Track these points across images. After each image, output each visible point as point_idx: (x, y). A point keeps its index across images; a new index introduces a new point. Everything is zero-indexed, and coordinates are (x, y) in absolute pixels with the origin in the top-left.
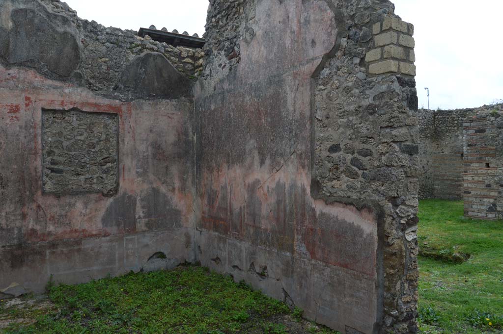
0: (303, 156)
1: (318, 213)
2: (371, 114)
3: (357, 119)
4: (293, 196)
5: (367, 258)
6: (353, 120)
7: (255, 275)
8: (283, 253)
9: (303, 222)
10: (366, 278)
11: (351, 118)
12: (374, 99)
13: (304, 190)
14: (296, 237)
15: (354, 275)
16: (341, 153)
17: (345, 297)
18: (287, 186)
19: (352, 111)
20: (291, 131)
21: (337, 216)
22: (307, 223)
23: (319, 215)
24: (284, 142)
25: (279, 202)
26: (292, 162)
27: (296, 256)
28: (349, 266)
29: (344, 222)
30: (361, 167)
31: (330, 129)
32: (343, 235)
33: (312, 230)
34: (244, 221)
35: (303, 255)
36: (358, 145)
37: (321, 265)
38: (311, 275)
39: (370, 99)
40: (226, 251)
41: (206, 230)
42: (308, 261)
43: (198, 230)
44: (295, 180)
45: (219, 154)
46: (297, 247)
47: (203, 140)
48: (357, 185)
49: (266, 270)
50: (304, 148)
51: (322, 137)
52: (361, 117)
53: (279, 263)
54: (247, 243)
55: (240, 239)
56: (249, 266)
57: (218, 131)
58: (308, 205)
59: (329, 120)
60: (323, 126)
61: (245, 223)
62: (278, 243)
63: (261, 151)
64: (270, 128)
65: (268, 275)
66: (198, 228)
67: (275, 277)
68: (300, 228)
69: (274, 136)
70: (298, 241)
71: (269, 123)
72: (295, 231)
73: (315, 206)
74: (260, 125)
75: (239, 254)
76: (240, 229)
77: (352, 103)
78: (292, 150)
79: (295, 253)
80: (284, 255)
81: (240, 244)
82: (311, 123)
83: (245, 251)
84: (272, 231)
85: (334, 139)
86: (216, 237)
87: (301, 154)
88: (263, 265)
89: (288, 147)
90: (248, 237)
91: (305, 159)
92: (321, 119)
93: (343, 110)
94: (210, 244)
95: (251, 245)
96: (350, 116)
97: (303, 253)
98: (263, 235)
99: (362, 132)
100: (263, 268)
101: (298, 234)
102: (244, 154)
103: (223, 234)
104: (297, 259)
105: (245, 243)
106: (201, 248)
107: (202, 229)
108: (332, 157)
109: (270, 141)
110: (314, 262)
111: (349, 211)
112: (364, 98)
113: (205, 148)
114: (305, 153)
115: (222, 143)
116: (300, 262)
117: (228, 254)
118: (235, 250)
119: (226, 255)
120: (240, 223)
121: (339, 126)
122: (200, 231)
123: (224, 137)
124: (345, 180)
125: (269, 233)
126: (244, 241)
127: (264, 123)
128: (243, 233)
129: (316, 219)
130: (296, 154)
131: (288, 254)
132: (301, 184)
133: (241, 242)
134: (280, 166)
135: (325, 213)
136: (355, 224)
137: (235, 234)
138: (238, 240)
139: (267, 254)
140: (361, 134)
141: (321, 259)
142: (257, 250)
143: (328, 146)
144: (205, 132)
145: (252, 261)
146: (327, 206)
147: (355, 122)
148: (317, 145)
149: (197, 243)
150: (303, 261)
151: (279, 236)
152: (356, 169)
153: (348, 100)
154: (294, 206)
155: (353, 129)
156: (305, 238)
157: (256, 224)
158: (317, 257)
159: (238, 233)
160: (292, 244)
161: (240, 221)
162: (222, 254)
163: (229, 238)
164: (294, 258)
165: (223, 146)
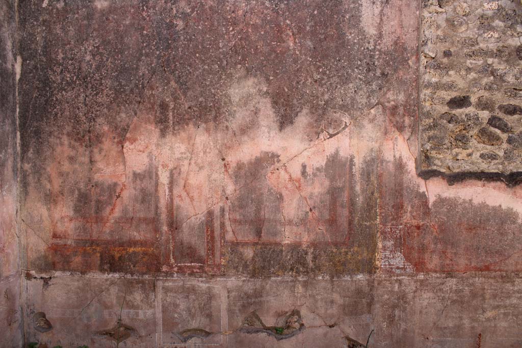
0: (401, 110)
1: (432, 199)
3: (499, 63)
4: (373, 178)
6: (493, 63)
8: (348, 278)
9: (397, 218)
11: (490, 61)
13: (400, 166)
14: (380, 245)
15: (501, 277)
16: (470, 110)
17: (484, 312)
18: (358, 162)
19: (492, 51)
20: (370, 68)
21: (471, 200)
22: (407, 218)
23: (435, 202)
24: (351, 85)
25: (334, 193)
26: (372, 121)
27: (380, 275)
28: (492, 267)
29: (484, 206)
30: (505, 128)
31: (451, 72)
32: (482, 226)
33: (418, 227)
34: (223, 237)
35: (398, 271)
36: (500, 98)
37: (437, 278)
38: (414, 297)
40: (154, 305)
41: (70, 273)
42: (410, 278)
43: (35, 278)
44: (380, 151)
45: (127, 105)
46: (383, 261)
47: (54, 73)
48: (499, 153)
49: (295, 318)
50: (401, 97)
51: (437, 83)
52: (507, 61)
53: (336, 296)
54: (233, 279)
55: (207, 274)
56: (239, 321)
57: (120, 56)
58: (410, 189)
59: (451, 58)
60: (438, 67)
61: (224, 242)
62: (331, 263)
63: (282, 100)
64: (310, 59)
65: (302, 325)
66: (33, 272)
67: (323, 323)
68: (391, 228)
69: (324, 73)
70: (385, 250)
71: (310, 50)
72: (379, 234)
73: (425, 190)
74: (280, 51)
75: (204, 305)
76: (208, 255)
77: (493, 40)
78: (374, 101)
79: (377, 271)
80: (349, 279)
81: (207, 285)
82: (418, 60)
83: (227, 295)
84: (314, 245)
85: (460, 89)
86: (113, 283)
87: (395, 108)
88: (287, 310)
89: (361, 95)
90: (237, 266)
91: (405, 115)
92: (433, 56)
93: (477, 47)
94: (89, 302)
95: (249, 280)
96: (488, 57)
97: (398, 268)
98: (286, 256)
99: (508, 82)
100: (288, 315)
101: (385, 239)
102: (223, 104)
103: (143, 274)
104: (381, 281)
105: (225, 279)
106: (47, 316)
107: (49, 274)
108: (454, 115)
109: (311, 83)
110: (423, 276)
111: (493, 190)
112: (512, 35)
113: (63, 92)
114: (405, 106)
115: (137, 82)
116: (390, 283)
117: (163, 312)
118: (189, 299)
119: (155, 314)
120: (208, 242)
121: (469, 70)
122: (42, 278)
123: (148, 70)
124: (478, 148)
125: (305, 249)
126: (224, 275)
127: (294, 49)
128: (219, 262)
129: (429, 209)
130: (384, 108)
131: (360, 277)
132: (394, 156)
133: (211, 279)
134: (340, 127)
135: (447, 198)
136: (504, 207)
137: (188, 266)
138: (200, 277)
139: (300, 287)
140: (506, 83)
141: (437, 269)
142: (268, 287)
143: (448, 98)
144: (62, 56)
145: (251, 310)
146: (451, 187)
147: (496, 66)
148: (425, 95)
149: (32, 308)
150: (396, 281)
151: (335, 250)
152: (498, 131)
153: (486, 34)
154: (376, 195)
155: (494, 77)
156: (401, 243)
157: (265, 238)
158: (429, 268)
159: (200, 264)
160: (372, 258)
161: (206, 241)
162: (137, 314)
163: (165, 278)
164: (374, 280)
165: (143, 87)
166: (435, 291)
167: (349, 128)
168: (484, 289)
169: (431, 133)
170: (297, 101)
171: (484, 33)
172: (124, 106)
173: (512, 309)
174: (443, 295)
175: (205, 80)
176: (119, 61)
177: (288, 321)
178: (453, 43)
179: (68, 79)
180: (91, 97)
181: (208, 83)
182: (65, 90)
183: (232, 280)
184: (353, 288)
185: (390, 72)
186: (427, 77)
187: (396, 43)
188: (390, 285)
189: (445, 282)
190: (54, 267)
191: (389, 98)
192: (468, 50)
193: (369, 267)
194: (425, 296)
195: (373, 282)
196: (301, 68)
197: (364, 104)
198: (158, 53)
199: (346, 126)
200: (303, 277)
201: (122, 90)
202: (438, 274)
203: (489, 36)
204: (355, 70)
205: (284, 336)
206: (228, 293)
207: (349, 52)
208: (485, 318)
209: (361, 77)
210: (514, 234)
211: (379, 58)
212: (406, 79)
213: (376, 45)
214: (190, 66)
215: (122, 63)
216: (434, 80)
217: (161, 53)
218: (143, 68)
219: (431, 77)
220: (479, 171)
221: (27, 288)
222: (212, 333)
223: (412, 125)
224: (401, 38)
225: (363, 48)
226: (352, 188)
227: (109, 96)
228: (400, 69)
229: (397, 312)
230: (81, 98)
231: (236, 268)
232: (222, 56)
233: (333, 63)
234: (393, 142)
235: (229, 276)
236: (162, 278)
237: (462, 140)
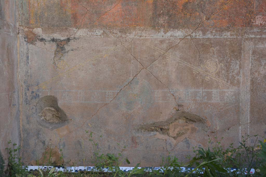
40: (239, 82)
41: (102, 31)
43: (42, 40)
66: (39, 31)
86: (172, 47)
94: (131, 78)
103: (222, 31)
106: (60, 104)
107: (67, 33)
117: (252, 90)
119: (239, 94)
122: (53, 40)
149: (35, 89)
162: (209, 95)
163: (259, 37)
190: (76, 22)
221: (28, 57)
236: (253, 36)
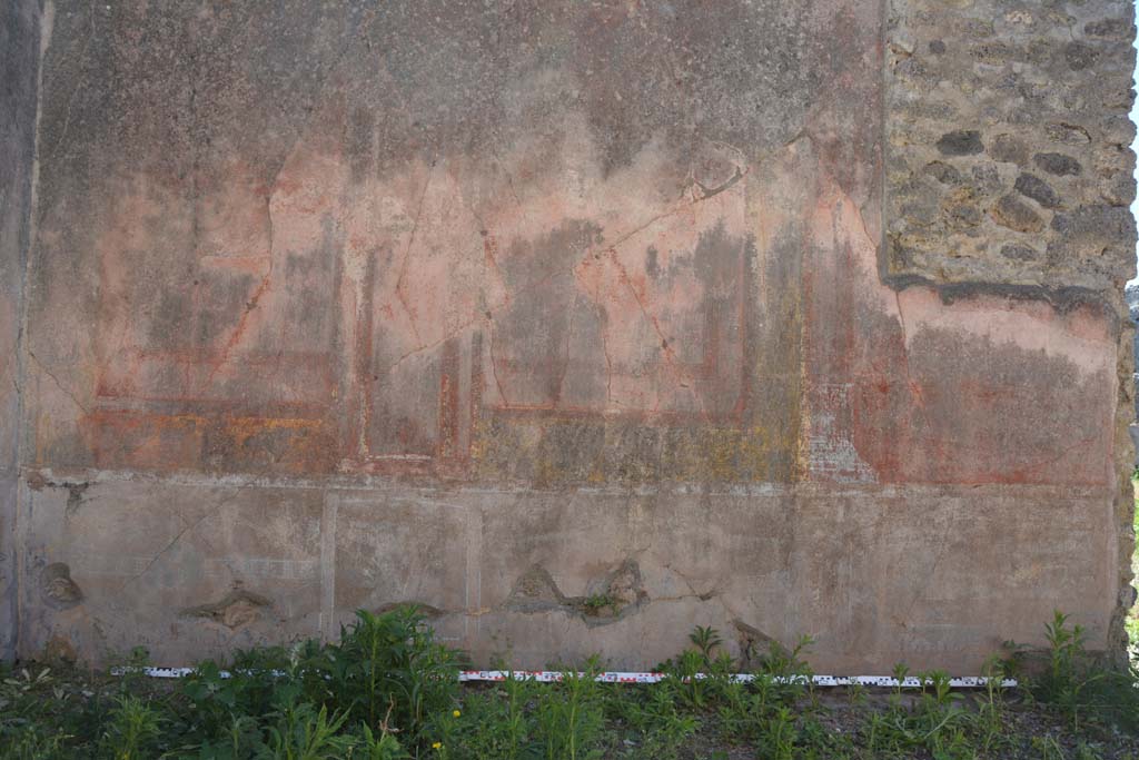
0: (848, 150)
1: (910, 332)
2: (1076, 67)
3: (1035, 73)
4: (792, 283)
5: (1088, 441)
6: (1023, 71)
7: (558, 616)
8: (740, 491)
9: (841, 368)
10: (1086, 497)
11: (1017, 67)
12: (1088, 30)
13: (847, 261)
14: (807, 423)
15: (1048, 495)
16: (981, 159)
17: (1014, 568)
18: (763, 248)
19: (1021, 48)
20: (788, 63)
21: (986, 337)
22: (860, 367)
23: (916, 337)
24: (749, 95)
25: (712, 310)
26: (789, 168)
27: (808, 487)
28: (1030, 476)
29: (1013, 349)
30: (1047, 200)
31: (945, 84)
32: (1010, 389)
33: (884, 389)
34: (476, 397)
35: (844, 480)
36: (1036, 140)
37: (922, 496)
38: (877, 537)
39: (1075, 28)
40: (319, 549)
41: (131, 474)
42: (867, 495)
43: (51, 484)
44: (807, 228)
45: (282, 114)
46: (813, 457)
47: (126, 42)
48: (1037, 248)
49: (628, 579)
50: (849, 125)
51: (916, 102)
52: (1048, 70)
53: (715, 531)
54: (495, 490)
55: (440, 479)
56: (506, 585)
57: (273, 12)
58: (867, 309)
59: (944, 56)
60: (920, 71)
61: (479, 408)
62: (706, 459)
63: (610, 117)
64: (669, 40)
65: (643, 594)
66: (47, 472)
67: (687, 591)
68: (829, 388)
69: (696, 68)
70: (817, 433)
71: (668, 23)
72: (805, 400)
73: (896, 311)
74: (609, 20)
75: (430, 549)
76: (442, 437)
77: (1022, 28)
78: (795, 127)
79: (802, 478)
80: (744, 495)
81: (439, 504)
82: (882, 53)
83: (480, 527)
84: (671, 419)
85: (961, 116)
86: (228, 498)
87: (837, 144)
88: (610, 560)
89: (770, 116)
90: (506, 462)
91: (856, 160)
92: (910, 51)
93: (993, 39)
94: (171, 541)
95: (529, 495)
96: (1015, 60)
97: (844, 473)
98: (612, 443)
99: (1053, 110)
100: (612, 570)
101: (817, 410)
102: (487, 120)
103: (296, 478)
104: (810, 500)
105: (478, 490)
106: (73, 574)
107: (84, 476)
108: (952, 167)
109: (670, 86)
110: (894, 492)
111: (1029, 318)
112: (1058, 23)
113: (145, 82)
114: (856, 142)
115: (308, 67)
116: (828, 505)
117: (337, 563)
118: (396, 534)
119: (319, 567)
120: (443, 408)
121: (977, 81)
122: (66, 485)
123: (332, 43)
124: (997, 234)
125: (651, 427)
126: (473, 482)
127: (637, 19)
128: (467, 453)
129: (905, 350)
130: (814, 141)
131: (766, 489)
132: (835, 241)
133: (447, 490)
134: (727, 176)
135: (941, 330)
136: (1050, 353)
137: (397, 462)
138: (423, 487)
139: (640, 511)
140: (1048, 112)
141: (923, 477)
142: (570, 509)
143: (939, 134)
144: (147, 6)
145: (534, 558)
146: (947, 307)
147: (1029, 78)
148: (894, 125)
149: (39, 553)
150: (840, 499)
151: (713, 432)
152: (1034, 204)
153: (1009, 16)
154: (799, 317)
155: (1026, 98)
156: (850, 421)
157: (566, 402)
158: (907, 474)
159: (424, 457)
160: (790, 451)
161: (439, 404)
162: (279, 568)
163: (345, 488)
164: (795, 496)
165: (320, 79)
166: (919, 523)
167: (744, 178)
168: (1015, 520)
169: (907, 200)
170: (641, 120)
171: (1005, 13)
172: (277, 115)
173: (1068, 562)
174: (933, 532)
175: (452, 69)
176: (271, 24)
177: (613, 585)
178: (947, 29)
179: (157, 55)
180: (205, 94)
181: (457, 77)
182: (147, 77)
183: (493, 493)
184: (751, 514)
185: (827, 74)
186: (897, 90)
187: (838, 19)
188: (827, 509)
189: (939, 504)
190: (97, 460)
191: (824, 124)
192: (977, 44)
193: (785, 468)
194: (898, 533)
195: (793, 502)
196: (650, 55)
197: (776, 133)
198: (355, 10)
199: (739, 175)
200: (645, 489)
201: (274, 82)
202: (924, 488)
203: (1015, 20)
204: (759, 65)
205: (601, 620)
206: (484, 521)
207: (746, 31)
208: (1017, 582)
209: (770, 80)
210: (1070, 407)
211: (806, 45)
212: (858, 88)
213: (800, 20)
214: (421, 41)
215: (277, 28)
216: (911, 96)
217: (361, 10)
218: (322, 39)
219: (907, 90)
220: (1001, 281)
221: (31, 509)
222: (447, 612)
223: (870, 181)
224: (848, 11)
225: (773, 25)
226: (750, 302)
227: (244, 94)
228: (847, 69)
229: (841, 568)
230: (184, 95)
231: (503, 466)
232: (489, 25)
233: (714, 50)
234: (833, 214)
235: (488, 485)
236: (338, 487)
237: (966, 219)
